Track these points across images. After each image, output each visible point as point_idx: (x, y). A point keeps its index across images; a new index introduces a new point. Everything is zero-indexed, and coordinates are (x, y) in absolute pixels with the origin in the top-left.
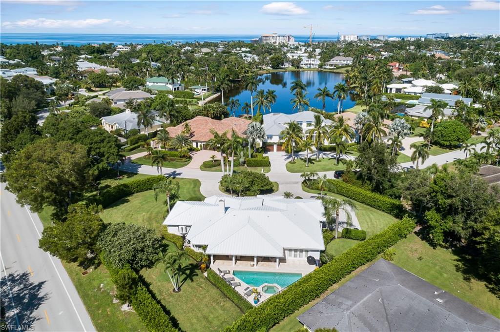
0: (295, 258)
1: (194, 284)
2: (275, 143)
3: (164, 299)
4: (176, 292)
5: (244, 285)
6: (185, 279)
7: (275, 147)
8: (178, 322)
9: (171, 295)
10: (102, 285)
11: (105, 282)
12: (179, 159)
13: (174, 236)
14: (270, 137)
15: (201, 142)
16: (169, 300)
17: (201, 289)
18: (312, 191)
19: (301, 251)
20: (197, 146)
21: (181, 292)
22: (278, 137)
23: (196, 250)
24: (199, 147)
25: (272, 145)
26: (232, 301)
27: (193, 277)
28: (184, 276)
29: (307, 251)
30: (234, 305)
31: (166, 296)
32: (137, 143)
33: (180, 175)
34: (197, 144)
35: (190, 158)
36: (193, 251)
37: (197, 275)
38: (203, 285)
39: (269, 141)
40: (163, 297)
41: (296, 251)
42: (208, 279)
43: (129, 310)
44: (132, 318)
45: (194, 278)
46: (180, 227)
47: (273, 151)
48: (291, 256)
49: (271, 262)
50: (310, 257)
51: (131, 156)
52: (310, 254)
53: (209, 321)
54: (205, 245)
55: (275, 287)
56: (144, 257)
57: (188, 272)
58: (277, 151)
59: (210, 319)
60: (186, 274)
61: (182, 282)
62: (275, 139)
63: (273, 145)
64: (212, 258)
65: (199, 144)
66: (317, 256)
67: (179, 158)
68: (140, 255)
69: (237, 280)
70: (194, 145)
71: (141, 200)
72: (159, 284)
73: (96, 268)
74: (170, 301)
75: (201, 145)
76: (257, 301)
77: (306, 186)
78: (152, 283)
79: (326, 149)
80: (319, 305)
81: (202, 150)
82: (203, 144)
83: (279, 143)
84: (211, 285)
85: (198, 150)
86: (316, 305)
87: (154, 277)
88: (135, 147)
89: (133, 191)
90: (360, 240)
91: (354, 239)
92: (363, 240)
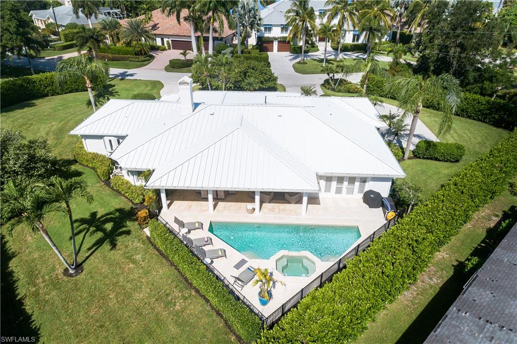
0: (338, 195)
1: (116, 255)
2: (275, 39)
4: (71, 275)
5: (235, 256)
6: (99, 243)
7: (275, 45)
9: (55, 284)
12: (135, 58)
13: (95, 156)
14: (269, 28)
15: (167, 36)
16: (47, 297)
17: (131, 265)
18: (340, 94)
19: (352, 180)
20: (163, 44)
21: (82, 276)
22: (279, 29)
23: (133, 180)
24: (166, 45)
25: (270, 41)
26: (204, 297)
28: (100, 235)
29: (364, 180)
30: (208, 308)
31: (41, 286)
33: (133, 76)
34: (162, 40)
35: (152, 57)
36: (127, 183)
37: (128, 233)
38: (138, 257)
39: (267, 35)
41: (340, 180)
42: (151, 242)
45: (120, 240)
46: (106, 139)
47: (273, 51)
48: (329, 191)
49: (289, 203)
50: (371, 192)
51: (63, 55)
52: (370, 186)
54: (149, 171)
57: (109, 226)
58: (278, 51)
60: (104, 231)
61: (89, 249)
62: (276, 33)
63: (272, 42)
64: (163, 196)
65: (165, 40)
66: (384, 190)
67: (135, 56)
69: (218, 244)
70: (159, 42)
72: (36, 255)
74: (47, 301)
75: (168, 42)
76: (266, 296)
77: (328, 89)
78: (19, 253)
79: (345, 49)
80: (454, 323)
81: (170, 49)
82: (172, 40)
83: (281, 38)
84: (157, 255)
85: (164, 50)
86: (444, 323)
87: (30, 238)
88: (72, 44)
89: (46, 91)
90: (451, 162)
91: (439, 160)
92: (457, 161)
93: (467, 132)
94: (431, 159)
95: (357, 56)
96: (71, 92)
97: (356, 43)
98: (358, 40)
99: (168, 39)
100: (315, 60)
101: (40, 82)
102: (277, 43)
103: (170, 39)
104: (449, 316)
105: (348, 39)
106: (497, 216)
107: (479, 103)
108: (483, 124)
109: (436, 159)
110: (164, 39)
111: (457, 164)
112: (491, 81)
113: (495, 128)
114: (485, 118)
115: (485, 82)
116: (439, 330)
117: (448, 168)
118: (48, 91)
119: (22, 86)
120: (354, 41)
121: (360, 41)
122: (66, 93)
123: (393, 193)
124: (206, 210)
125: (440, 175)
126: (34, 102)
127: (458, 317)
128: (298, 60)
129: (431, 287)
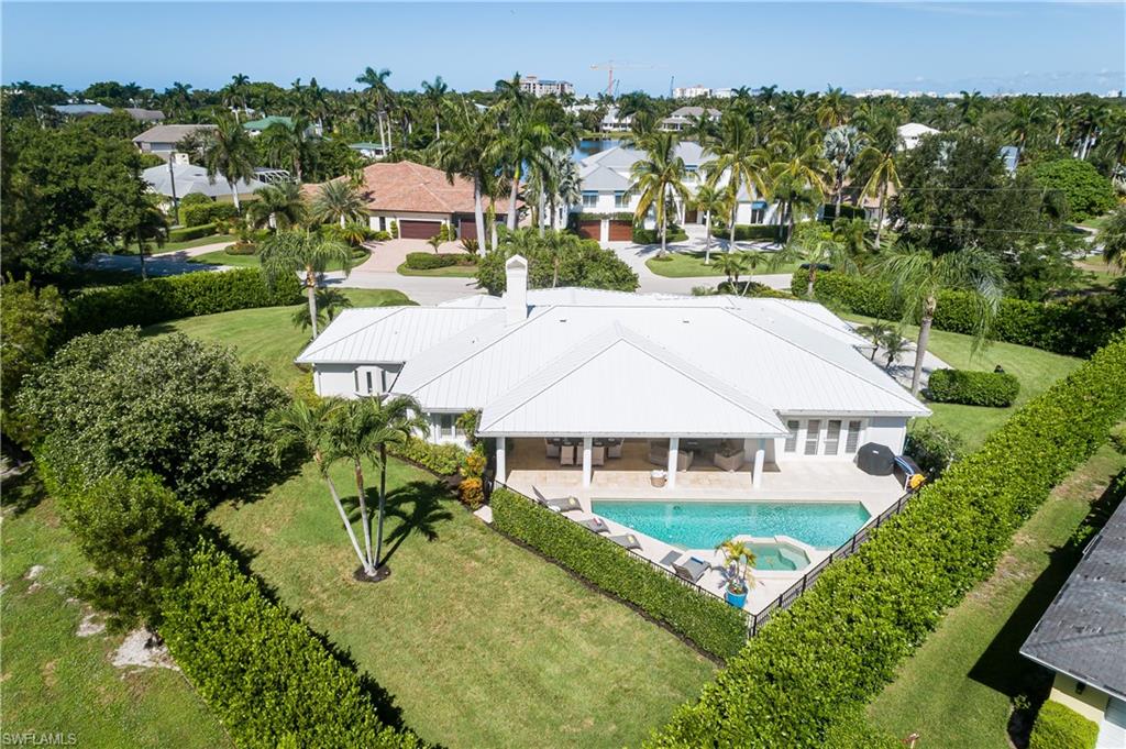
0: (810, 457)
1: (441, 548)
2: (605, 217)
3: (318, 609)
4: (371, 579)
5: (656, 546)
6: (402, 532)
7: (605, 228)
8: (394, 705)
9: (348, 592)
10: (35, 569)
11: (53, 558)
14: (592, 197)
15: (393, 213)
16: (341, 613)
17: (475, 563)
19: (835, 425)
20: (383, 227)
21: (392, 580)
22: (612, 199)
23: (435, 437)
24: (388, 229)
25: (595, 221)
26: (627, 602)
27: (433, 524)
28: (394, 523)
29: (855, 426)
31: (325, 596)
32: (206, 222)
33: (337, 283)
34: (382, 220)
35: (368, 252)
37: (448, 516)
38: (482, 552)
39: (587, 209)
40: (311, 602)
41: (814, 425)
42: (497, 531)
43: (150, 665)
44: (161, 697)
45: (437, 526)
46: (362, 371)
47: (599, 238)
48: (793, 450)
49: (723, 470)
50: (871, 446)
51: (187, 250)
52: (868, 436)
53: (543, 693)
54: (471, 411)
55: (787, 546)
56: (226, 449)
57: (409, 508)
58: (610, 240)
59: (547, 684)
60: (402, 515)
61: (388, 541)
62: (606, 206)
63: (599, 222)
64: (501, 454)
65: (388, 221)
66: (894, 441)
68: (205, 442)
69: (620, 529)
70: (374, 225)
71: (215, 327)
72: (292, 553)
73: (20, 512)
74: (344, 618)
75: (393, 224)
78: (260, 551)
79: (741, 235)
80: (1083, 590)
81: (396, 237)
82: (401, 221)
83: (615, 215)
84: (513, 548)
85: (387, 238)
86: (1066, 593)
87: (268, 530)
88: (201, 230)
89: (191, 305)
90: (997, 406)
91: (975, 404)
92: (1007, 405)
93: (1009, 362)
94: (959, 402)
95: (765, 248)
96: (235, 308)
97: (757, 224)
98: (761, 219)
99: (393, 219)
100: (686, 254)
101: (183, 288)
102: (607, 224)
103: (398, 219)
104: (1073, 585)
105: (744, 217)
106: (1102, 483)
107: (1023, 312)
108: (1037, 350)
109: (970, 402)
110: (386, 219)
111: (1007, 409)
112: (1037, 278)
113: (1059, 356)
114: (1038, 339)
115: (1026, 279)
116: (1062, 601)
117: (994, 416)
118: (195, 307)
119: (153, 294)
120: (753, 221)
121: (766, 222)
122: (226, 310)
123: (912, 447)
124: (575, 484)
125: (984, 426)
126: (172, 324)
127: (1088, 584)
128: (653, 254)
129: (1018, 584)
